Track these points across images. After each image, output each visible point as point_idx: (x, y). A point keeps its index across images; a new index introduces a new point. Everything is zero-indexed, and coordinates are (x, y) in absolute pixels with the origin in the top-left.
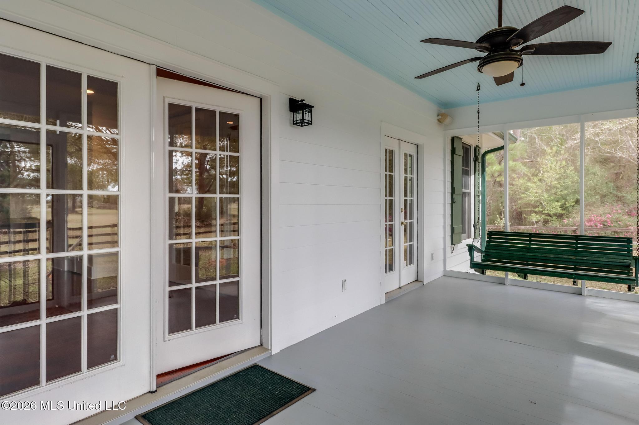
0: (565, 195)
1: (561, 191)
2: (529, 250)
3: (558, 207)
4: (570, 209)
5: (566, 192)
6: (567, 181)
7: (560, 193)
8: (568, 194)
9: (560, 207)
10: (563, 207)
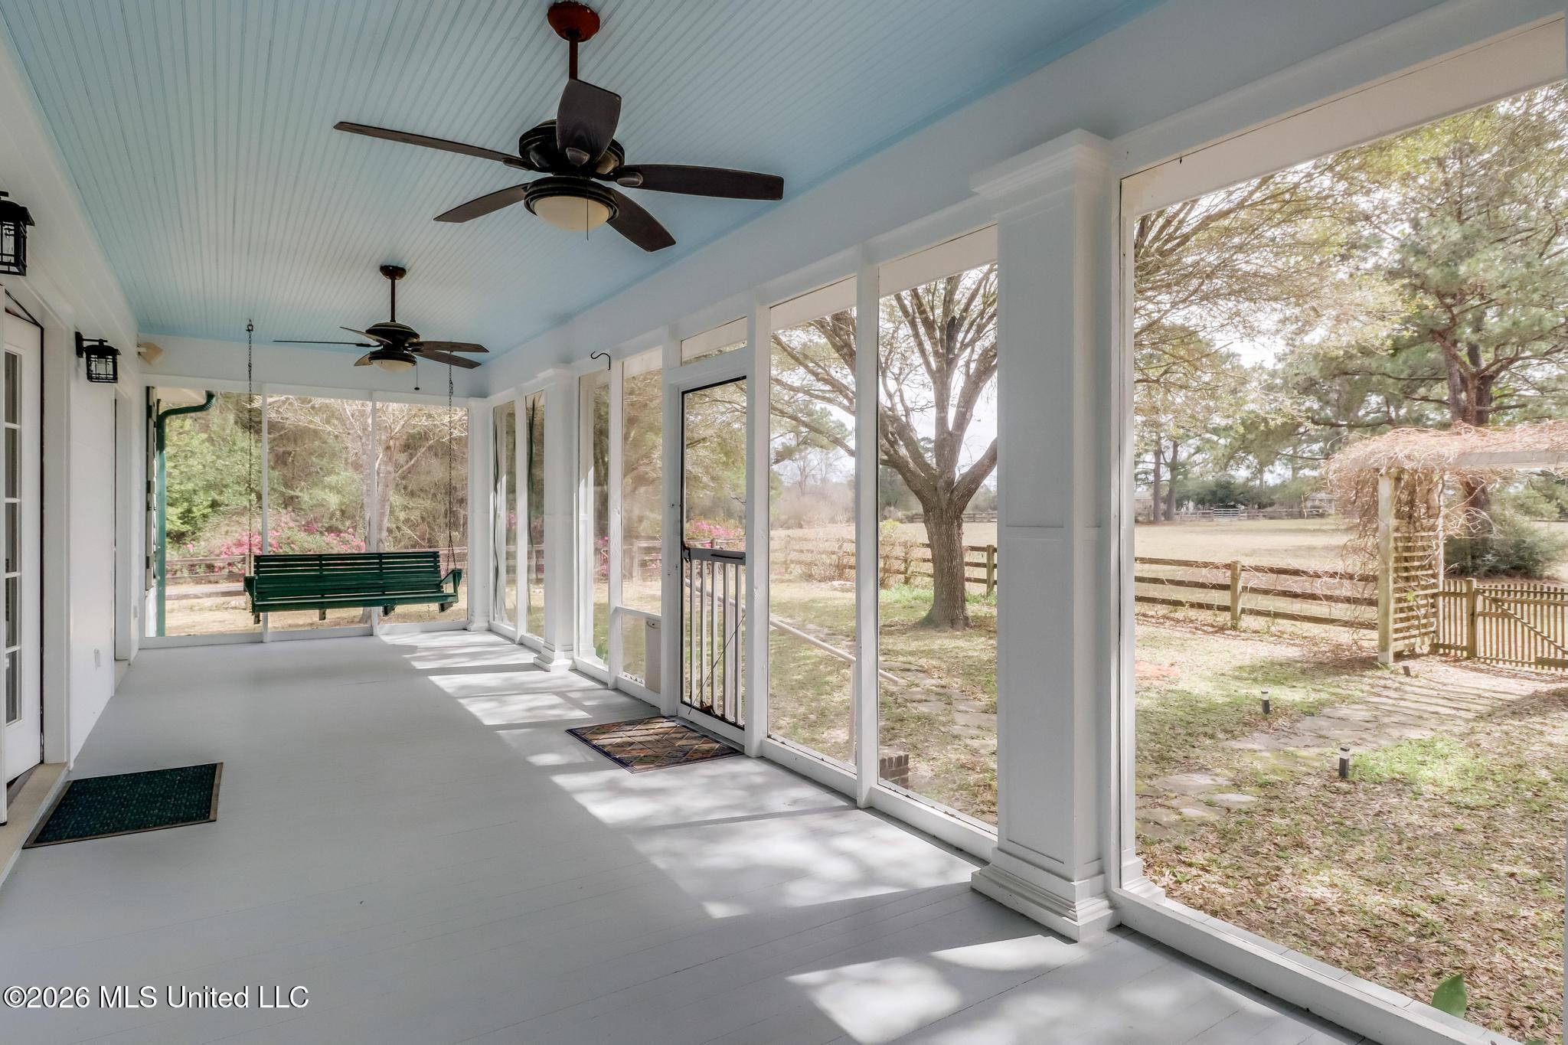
0: (188, 491)
1: (181, 483)
2: (320, 578)
3: (175, 518)
4: (200, 523)
5: (190, 486)
6: (191, 461)
7: (177, 487)
8: (195, 491)
9: (179, 518)
10: (186, 516)
